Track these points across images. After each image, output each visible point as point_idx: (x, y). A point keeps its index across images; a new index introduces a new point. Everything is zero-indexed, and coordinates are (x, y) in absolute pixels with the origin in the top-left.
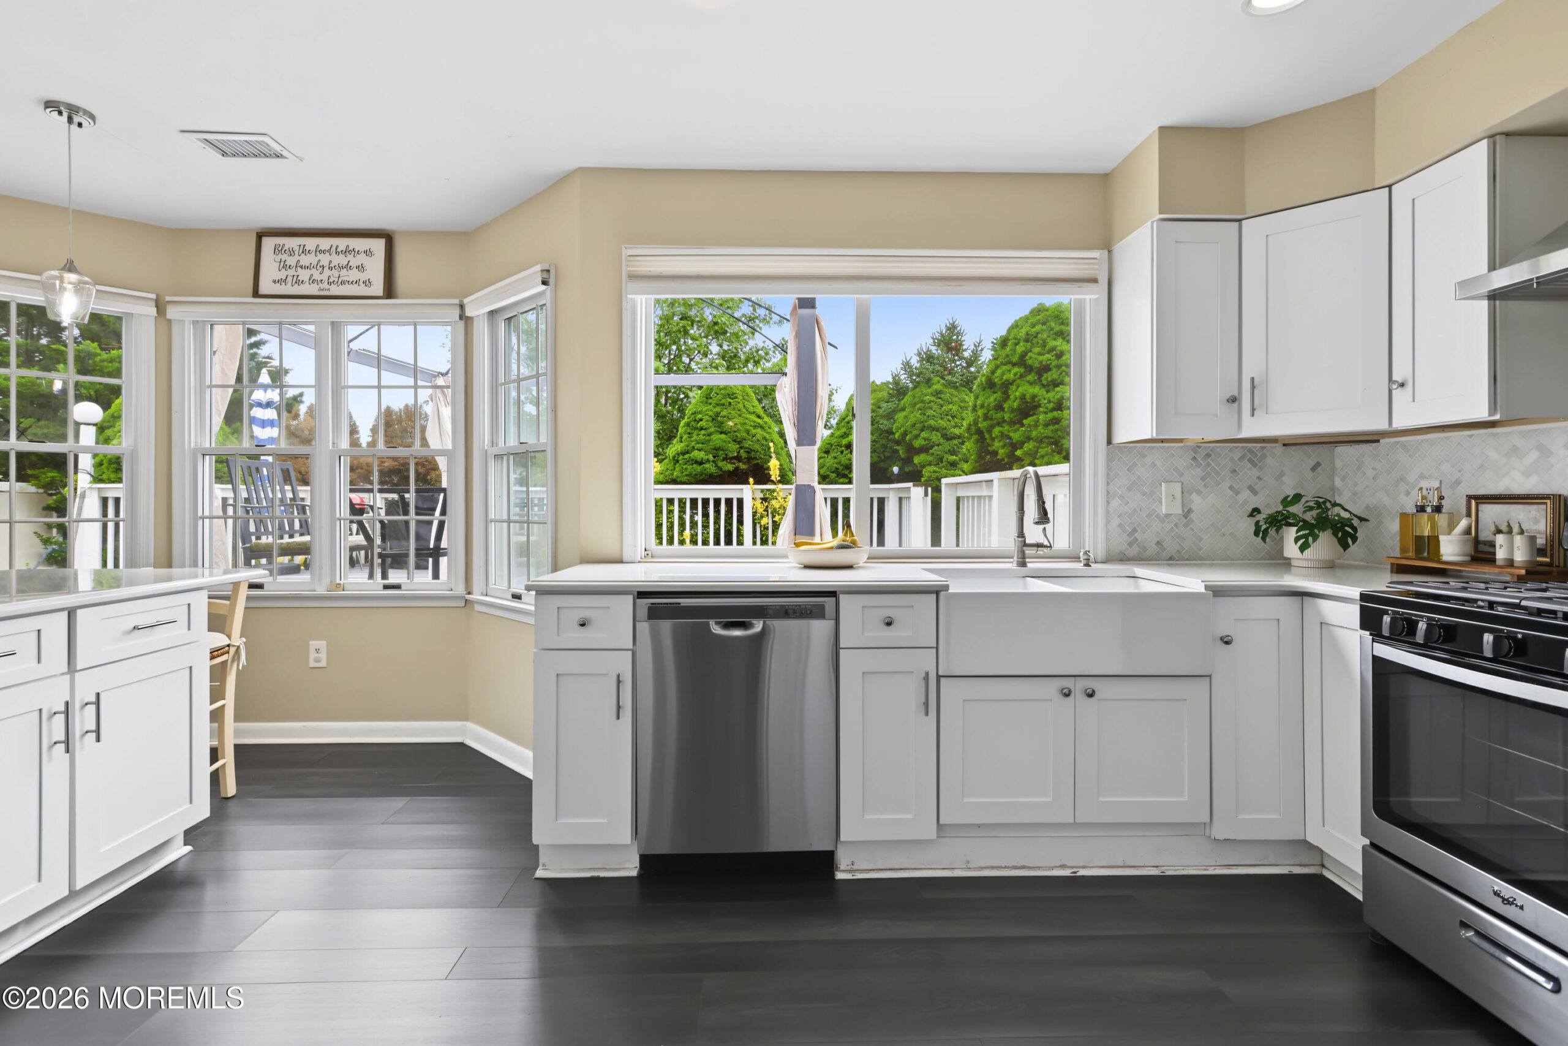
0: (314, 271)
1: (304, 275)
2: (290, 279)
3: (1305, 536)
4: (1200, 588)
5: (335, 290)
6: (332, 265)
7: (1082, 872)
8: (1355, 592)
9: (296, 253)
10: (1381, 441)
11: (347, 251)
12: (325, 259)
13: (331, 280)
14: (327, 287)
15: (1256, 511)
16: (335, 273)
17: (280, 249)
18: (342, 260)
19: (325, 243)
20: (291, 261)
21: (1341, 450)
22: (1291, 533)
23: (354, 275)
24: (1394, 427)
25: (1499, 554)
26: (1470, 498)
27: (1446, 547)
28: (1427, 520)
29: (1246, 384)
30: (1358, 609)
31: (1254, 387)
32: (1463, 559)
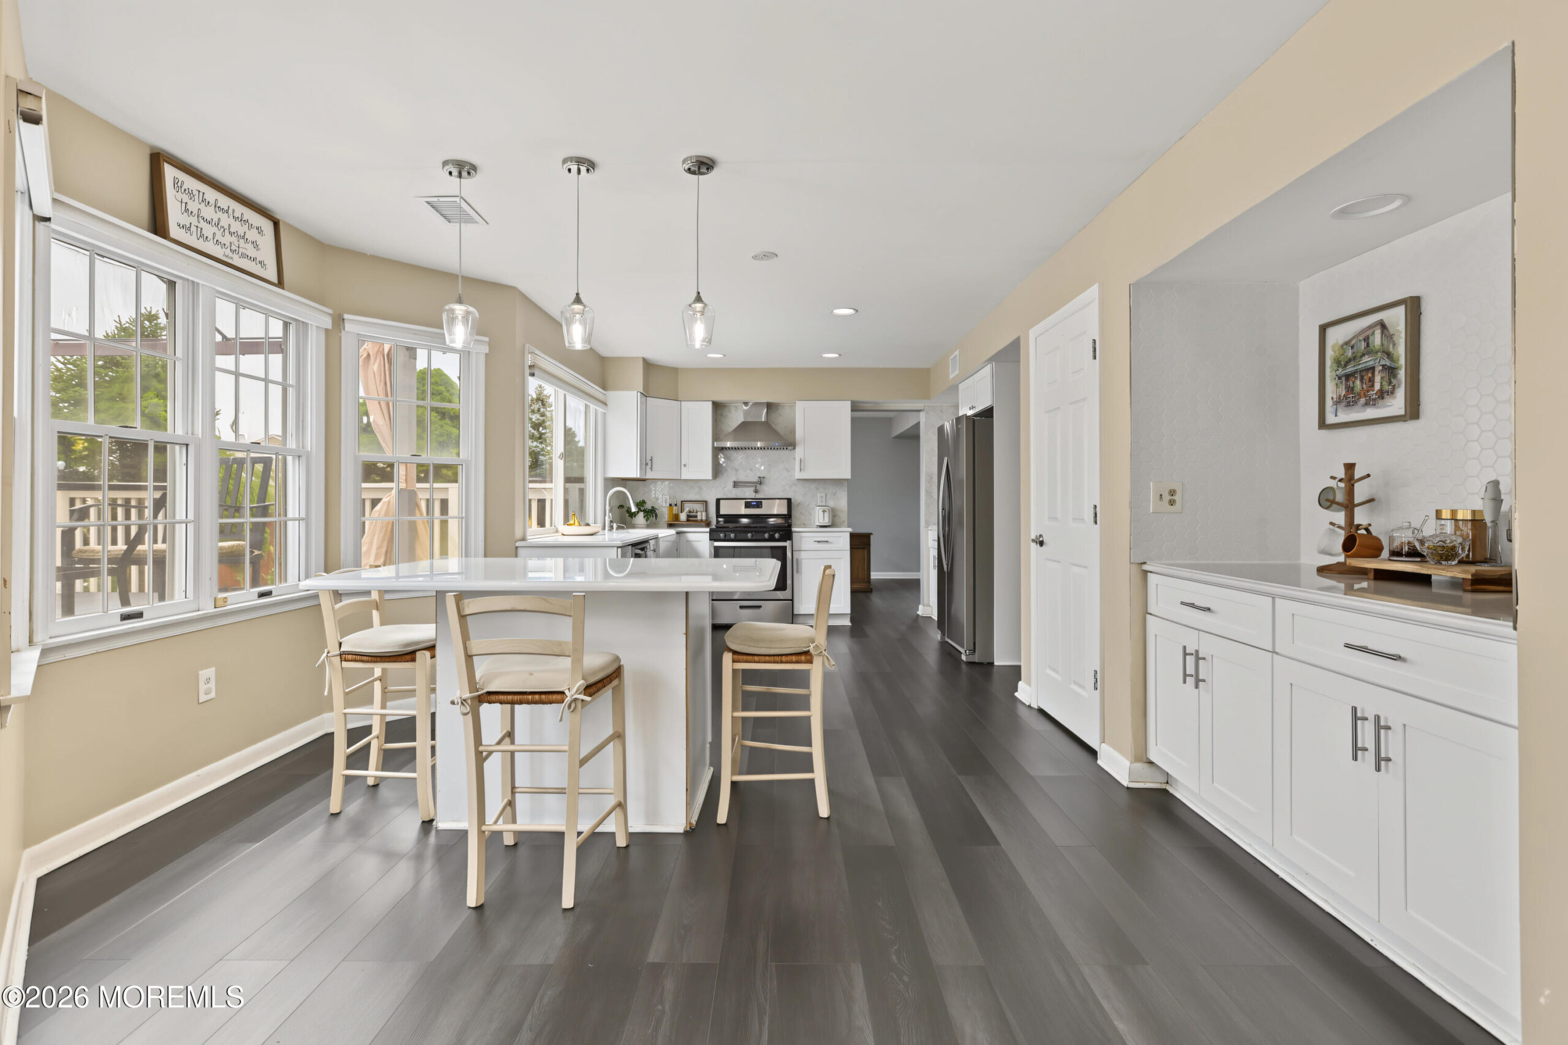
0: (215, 229)
1: (208, 230)
2: (193, 229)
3: (646, 516)
4: (674, 533)
5: (237, 261)
6: (232, 230)
8: (704, 531)
9: (196, 197)
11: (242, 220)
12: (225, 220)
13: (233, 248)
14: (231, 255)
16: (234, 239)
17: (179, 184)
18: (236, 226)
19: (225, 201)
20: (193, 206)
22: (641, 514)
23: (251, 251)
24: (682, 478)
25: (699, 518)
26: (682, 502)
27: (683, 517)
28: (675, 508)
29: (649, 458)
30: (708, 534)
31: (651, 460)
32: (686, 520)
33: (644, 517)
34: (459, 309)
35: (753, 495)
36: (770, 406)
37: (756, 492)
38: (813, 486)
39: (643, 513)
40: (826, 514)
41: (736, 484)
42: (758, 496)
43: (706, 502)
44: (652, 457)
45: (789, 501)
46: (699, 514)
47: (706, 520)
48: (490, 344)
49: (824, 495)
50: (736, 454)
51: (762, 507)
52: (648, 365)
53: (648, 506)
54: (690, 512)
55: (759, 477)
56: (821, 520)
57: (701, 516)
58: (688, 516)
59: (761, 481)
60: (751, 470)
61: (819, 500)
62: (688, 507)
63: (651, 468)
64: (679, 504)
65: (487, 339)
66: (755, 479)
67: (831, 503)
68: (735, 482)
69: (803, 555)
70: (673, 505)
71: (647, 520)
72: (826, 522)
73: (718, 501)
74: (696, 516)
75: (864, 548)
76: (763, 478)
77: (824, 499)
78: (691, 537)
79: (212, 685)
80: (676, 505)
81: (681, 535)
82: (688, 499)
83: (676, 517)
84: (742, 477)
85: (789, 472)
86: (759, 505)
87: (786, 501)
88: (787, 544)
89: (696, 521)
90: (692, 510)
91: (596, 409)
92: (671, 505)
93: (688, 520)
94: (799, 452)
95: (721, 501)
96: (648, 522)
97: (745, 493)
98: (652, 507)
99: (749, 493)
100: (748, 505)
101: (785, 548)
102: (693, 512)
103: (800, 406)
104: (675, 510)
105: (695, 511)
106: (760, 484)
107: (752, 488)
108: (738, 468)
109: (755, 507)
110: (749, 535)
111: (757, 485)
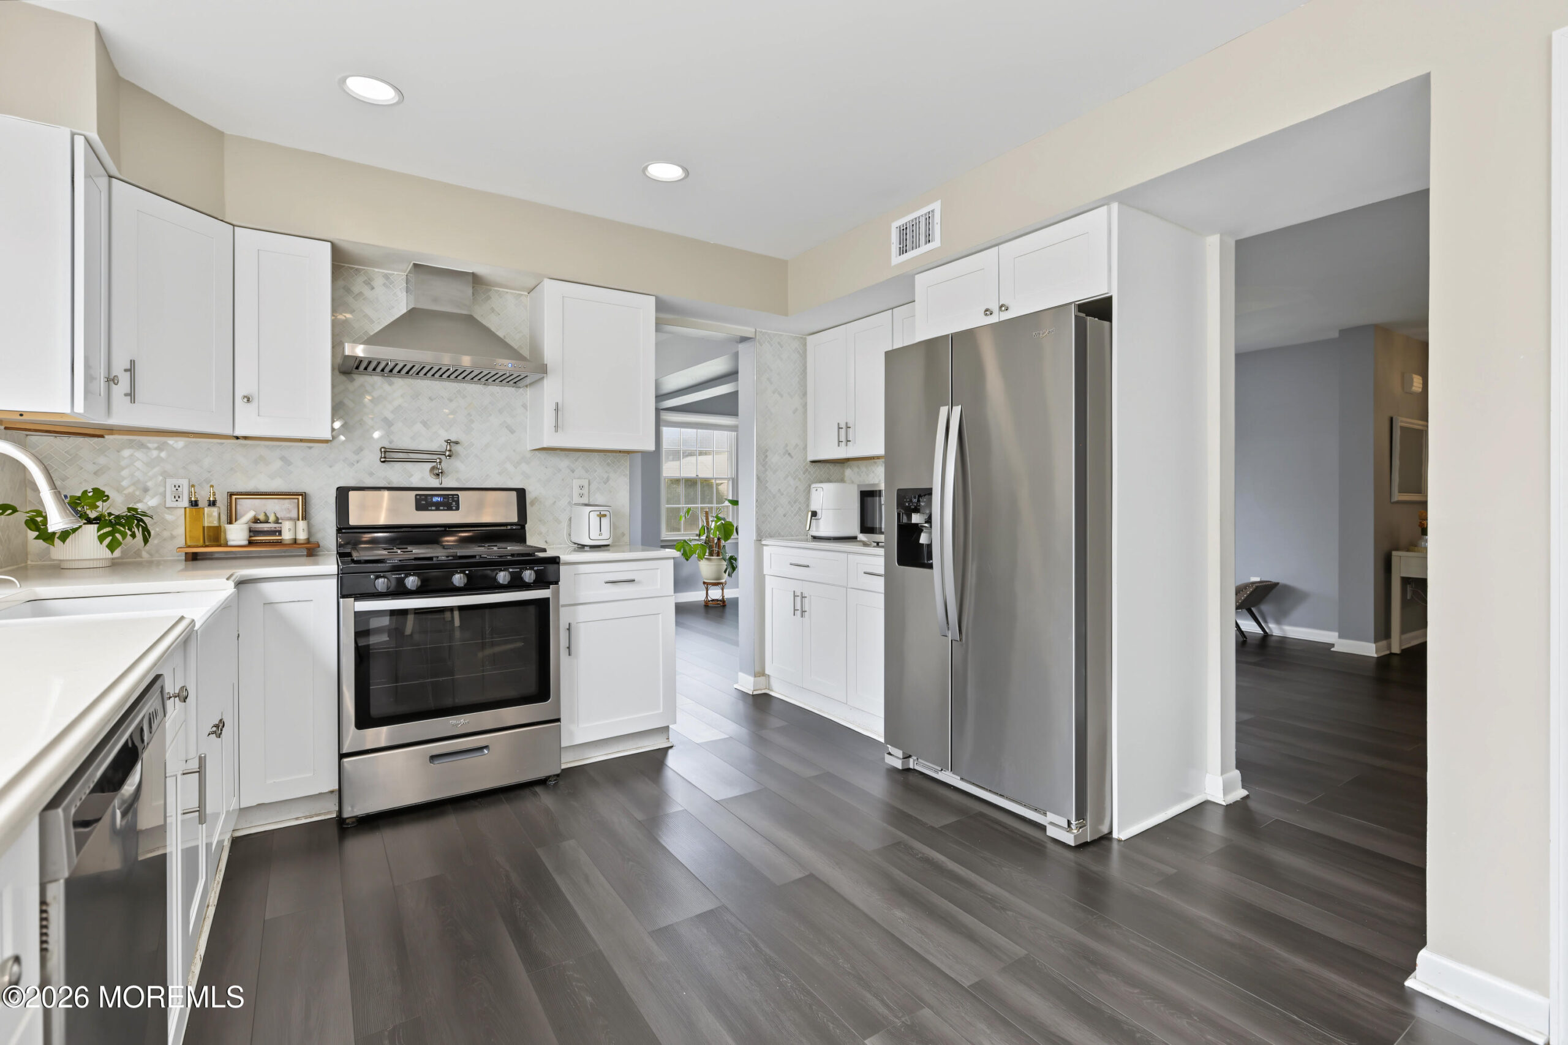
3: (110, 534)
10: (106, 437)
24: (237, 433)
25: (287, 536)
26: (231, 495)
27: (237, 534)
28: (210, 513)
29: (120, 362)
30: (333, 583)
31: (131, 370)
32: (245, 543)
33: (101, 539)
35: (434, 483)
37: (438, 473)
38: (563, 463)
40: (605, 522)
41: (387, 456)
42: (448, 482)
43: (304, 495)
44: (132, 362)
45: (521, 494)
46: (285, 526)
47: (308, 541)
49: (585, 483)
50: (386, 387)
51: (458, 509)
53: (117, 506)
54: (256, 520)
55: (448, 442)
56: (595, 534)
57: (294, 532)
58: (253, 532)
59: (451, 450)
60: (425, 424)
61: (576, 491)
62: (248, 510)
63: (131, 395)
64: (222, 502)
66: (438, 445)
67: (601, 499)
68: (385, 450)
69: (582, 614)
70: (203, 503)
71: (112, 547)
72: (605, 537)
73: (342, 494)
74: (280, 533)
76: (457, 443)
77: (585, 491)
78: (273, 589)
80: (213, 503)
81: (239, 585)
82: (250, 487)
83: (215, 536)
84: (403, 438)
85: (512, 432)
86: (450, 502)
87: (514, 494)
88: (550, 592)
89: (279, 543)
90: (262, 517)
92: (194, 504)
93: (251, 543)
94: (550, 389)
95: (351, 494)
96: (117, 553)
97: (413, 475)
99: (420, 476)
100: (422, 503)
101: (545, 602)
102: (267, 522)
103: (553, 293)
104: (211, 517)
105: (272, 518)
106: (449, 456)
107: (430, 465)
108: (390, 416)
109: (438, 507)
110: (458, 579)
111: (443, 457)
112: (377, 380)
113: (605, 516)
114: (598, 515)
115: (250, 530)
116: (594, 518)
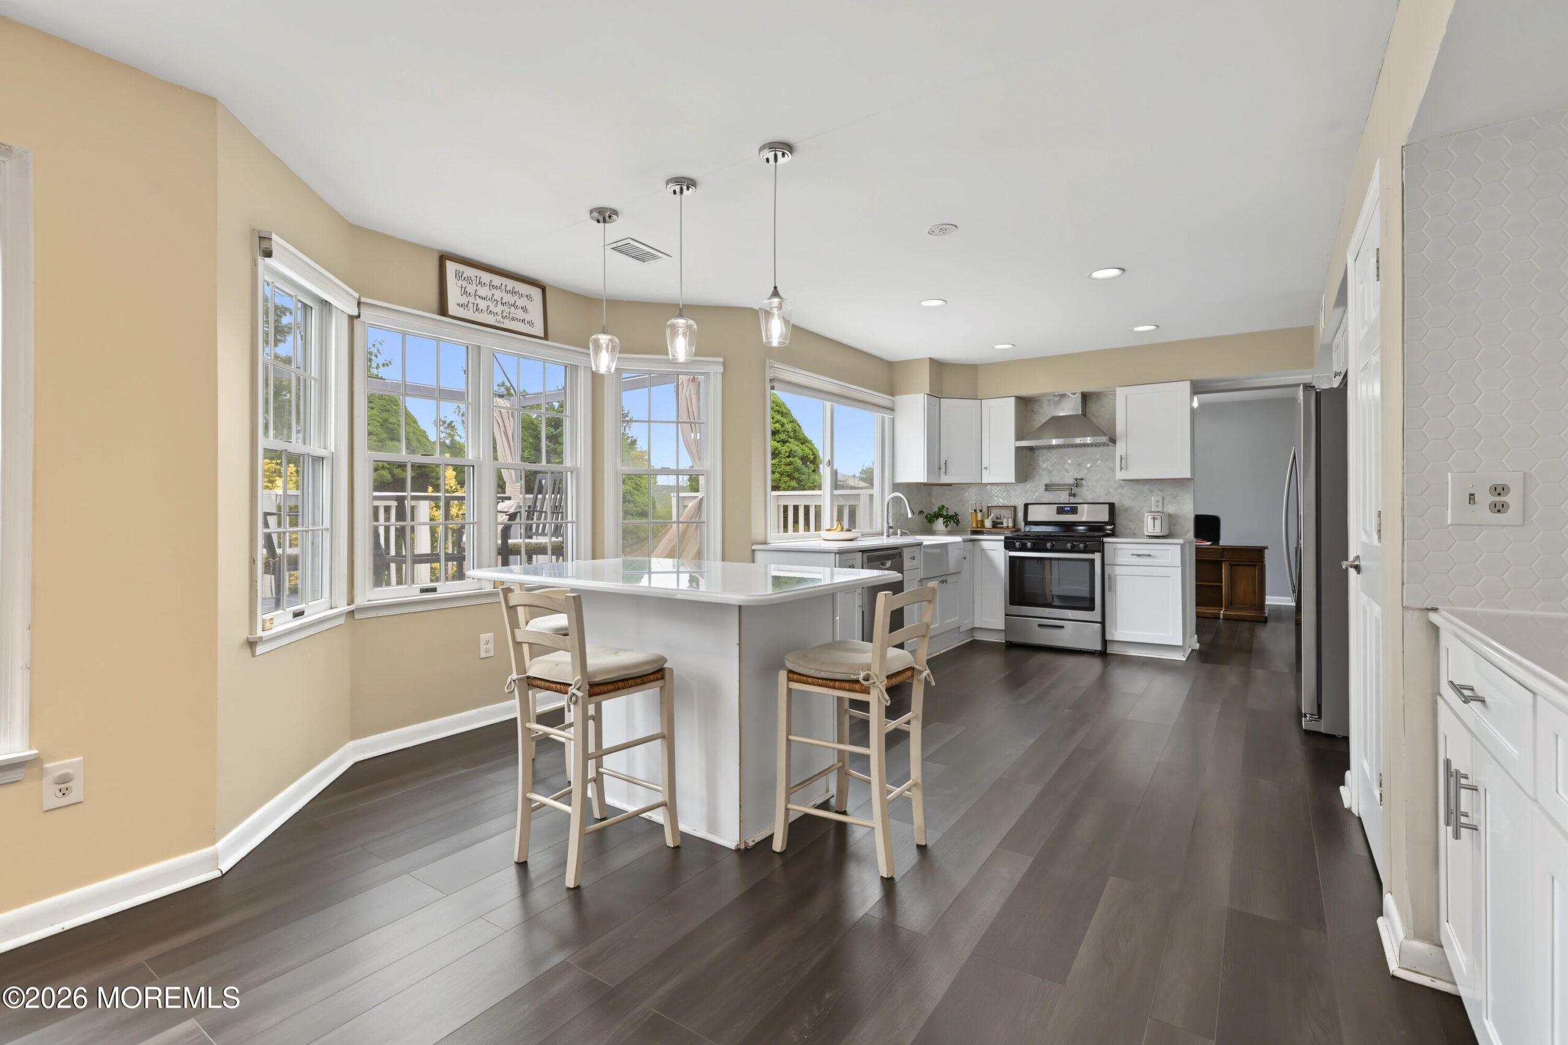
0: (489, 303)
1: (483, 305)
2: (470, 305)
3: (946, 521)
4: (961, 540)
5: (508, 324)
6: (504, 301)
7: (942, 652)
8: (1002, 538)
9: (474, 282)
11: (513, 292)
12: (498, 295)
13: (504, 314)
14: (502, 320)
15: (921, 512)
16: (506, 308)
17: (460, 275)
18: (508, 298)
19: (497, 280)
20: (471, 289)
21: (934, 487)
22: (941, 520)
23: (520, 314)
24: (983, 482)
25: (1005, 525)
26: (989, 507)
27: (988, 523)
28: (979, 514)
29: (943, 462)
30: (1003, 543)
31: (946, 464)
32: (991, 527)
33: (944, 523)
34: (604, 339)
35: (1068, 500)
36: (1085, 397)
37: (1071, 494)
38: (1146, 488)
39: (942, 519)
40: (1158, 523)
41: (1048, 487)
42: (1073, 500)
43: (1015, 507)
44: (946, 461)
45: (1112, 506)
46: (1005, 521)
47: (1014, 528)
48: (724, 364)
49: (1160, 499)
50: (1049, 454)
51: (1075, 513)
52: (938, 366)
53: (951, 513)
54: (996, 518)
55: (1076, 479)
56: (1153, 529)
57: (1008, 522)
59: (1078, 483)
60: (1065, 470)
61: (1152, 504)
62: (996, 513)
63: (943, 472)
64: (985, 510)
65: (721, 360)
66: (1070, 480)
67: (1171, 509)
68: (1046, 485)
69: (1118, 570)
70: (979, 511)
71: (946, 526)
72: (1158, 531)
73: (1026, 506)
74: (1002, 523)
75: (1255, 566)
76: (1082, 479)
77: (1160, 504)
78: (985, 545)
79: (491, 646)
80: (981, 511)
81: (975, 543)
82: (996, 504)
83: (980, 523)
84: (1057, 479)
85: (1109, 471)
86: (1074, 511)
87: (1107, 506)
88: (1097, 557)
89: (1002, 528)
90: (999, 516)
91: (883, 417)
92: (976, 511)
93: (994, 527)
94: (1120, 448)
95: (1030, 506)
96: (949, 528)
97: (1060, 497)
98: (955, 513)
99: (1063, 497)
100: (1060, 511)
101: (1092, 561)
102: (1000, 518)
103: (1120, 392)
105: (1003, 517)
106: (1076, 486)
107: (1068, 492)
108: (1050, 468)
109: (1067, 512)
110: (1049, 545)
111: (1072, 487)
112: (1045, 451)
113: (1157, 519)
114: (1152, 518)
115: (994, 522)
116: (1149, 518)
